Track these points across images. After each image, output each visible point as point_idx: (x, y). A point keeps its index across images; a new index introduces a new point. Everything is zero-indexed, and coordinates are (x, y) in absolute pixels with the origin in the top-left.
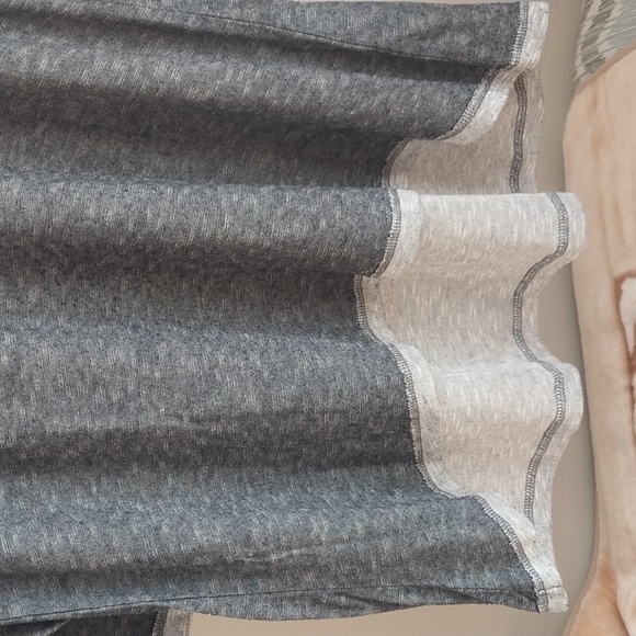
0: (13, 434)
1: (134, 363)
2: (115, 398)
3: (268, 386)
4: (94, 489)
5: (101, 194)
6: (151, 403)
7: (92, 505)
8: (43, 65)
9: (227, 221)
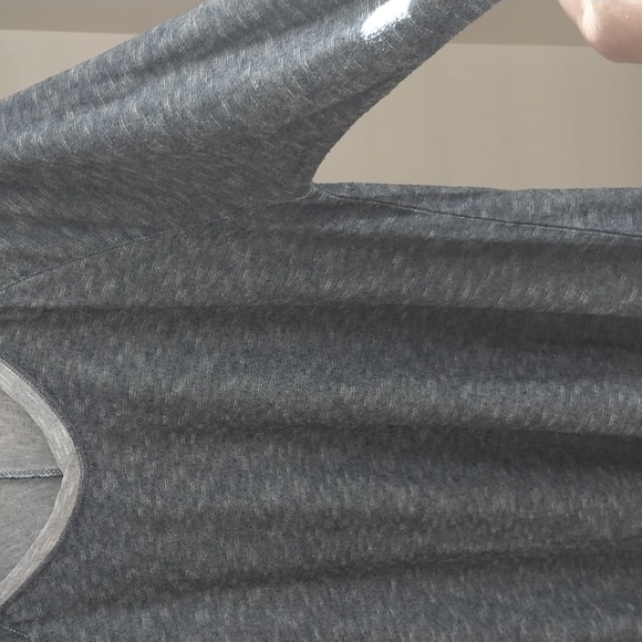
0: (412, 555)
1: (513, 510)
2: (493, 531)
3: (621, 522)
4: (462, 578)
5: (504, 399)
6: (522, 533)
7: (462, 594)
8: (465, 294)
9: (612, 419)
